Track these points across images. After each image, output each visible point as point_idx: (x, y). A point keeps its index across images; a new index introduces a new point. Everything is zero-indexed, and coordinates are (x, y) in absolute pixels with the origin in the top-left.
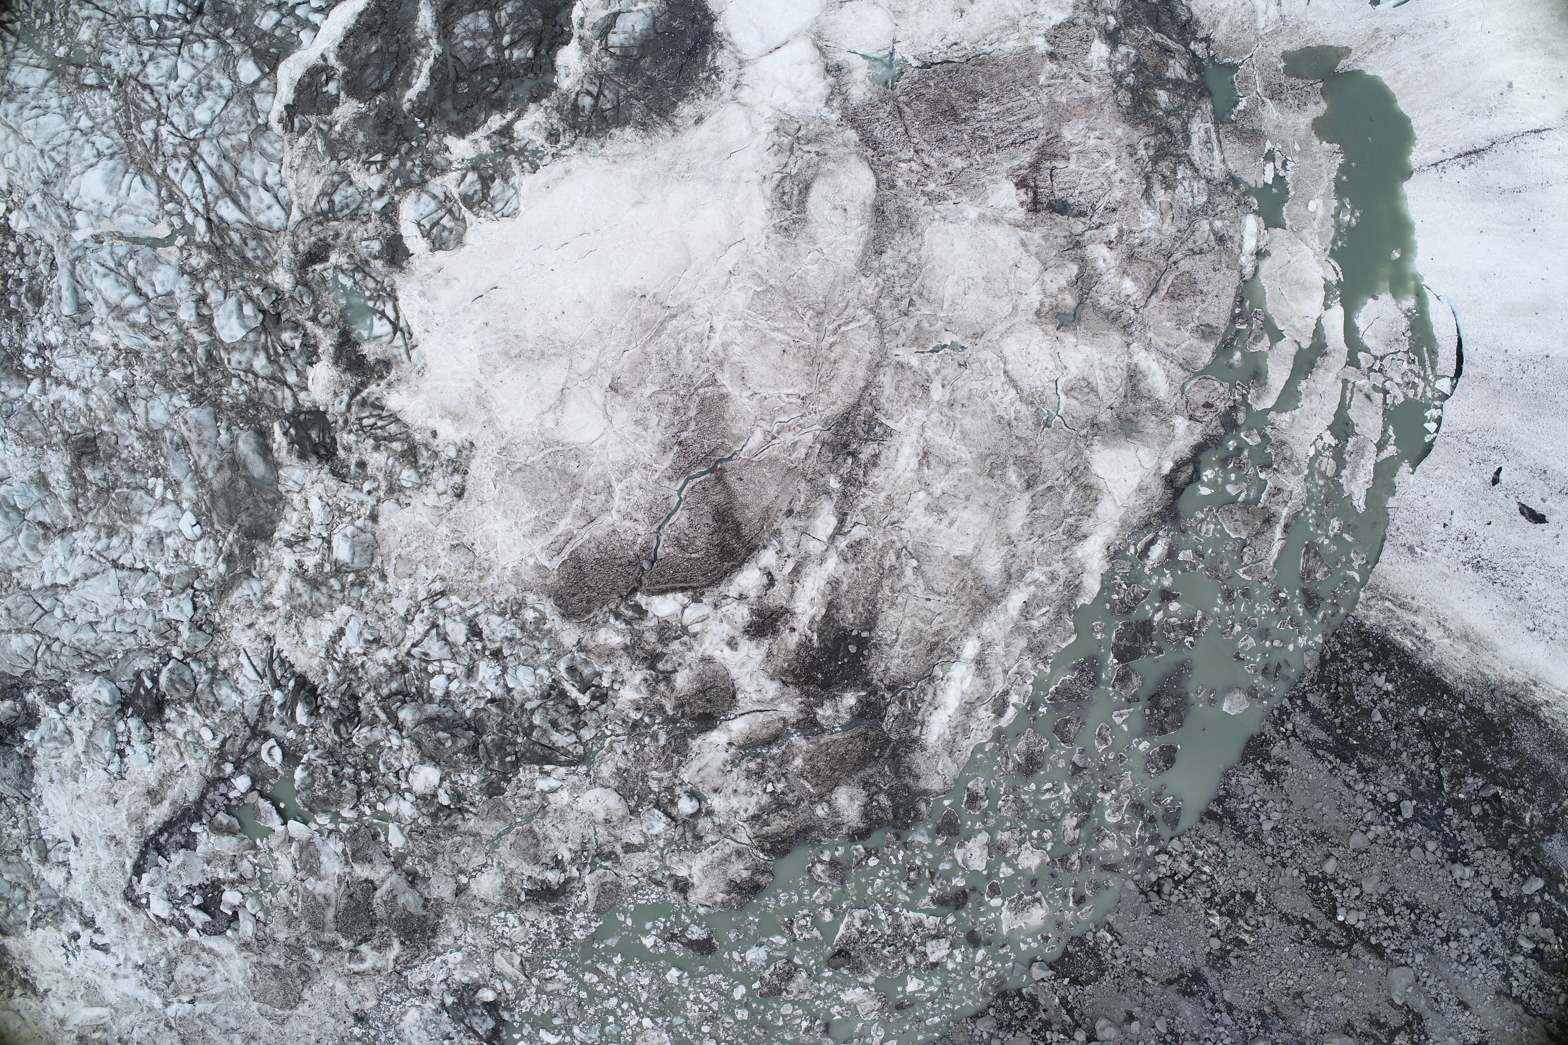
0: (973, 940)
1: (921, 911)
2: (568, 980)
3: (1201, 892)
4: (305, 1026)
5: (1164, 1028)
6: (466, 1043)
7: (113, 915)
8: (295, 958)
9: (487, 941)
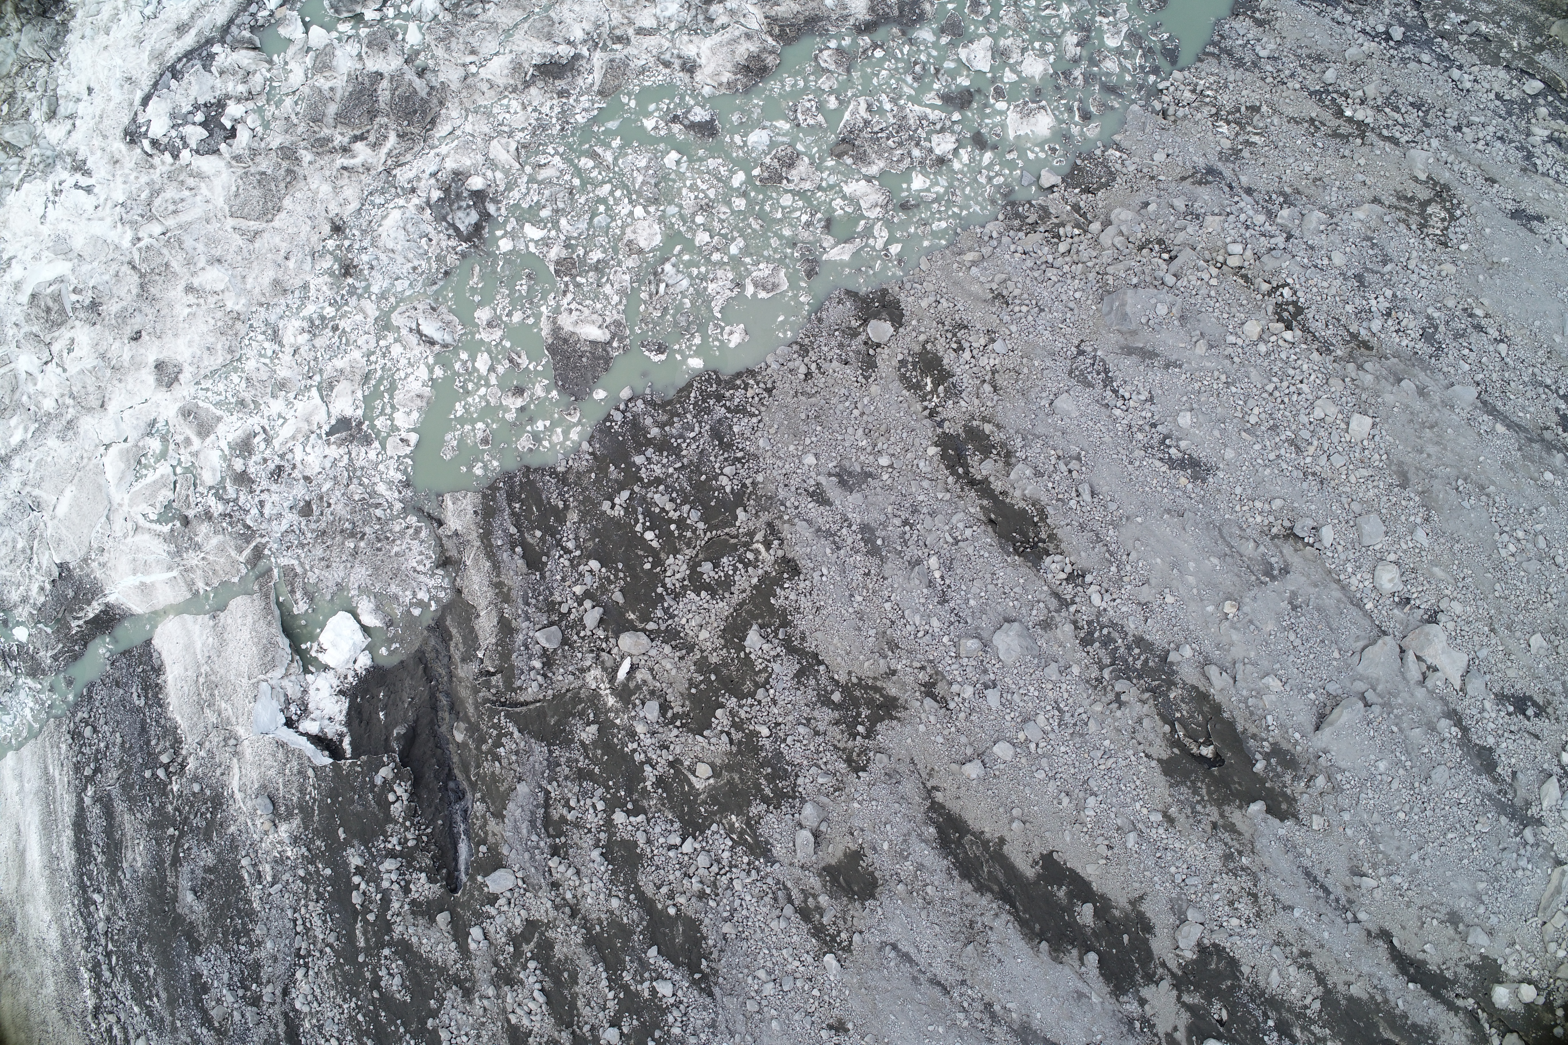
0: (979, 142)
1: (926, 106)
2: (562, 166)
3: (1206, 110)
4: (277, 239)
5: (1183, 208)
6: (444, 244)
7: (106, 159)
8: (285, 164)
9: (486, 129)
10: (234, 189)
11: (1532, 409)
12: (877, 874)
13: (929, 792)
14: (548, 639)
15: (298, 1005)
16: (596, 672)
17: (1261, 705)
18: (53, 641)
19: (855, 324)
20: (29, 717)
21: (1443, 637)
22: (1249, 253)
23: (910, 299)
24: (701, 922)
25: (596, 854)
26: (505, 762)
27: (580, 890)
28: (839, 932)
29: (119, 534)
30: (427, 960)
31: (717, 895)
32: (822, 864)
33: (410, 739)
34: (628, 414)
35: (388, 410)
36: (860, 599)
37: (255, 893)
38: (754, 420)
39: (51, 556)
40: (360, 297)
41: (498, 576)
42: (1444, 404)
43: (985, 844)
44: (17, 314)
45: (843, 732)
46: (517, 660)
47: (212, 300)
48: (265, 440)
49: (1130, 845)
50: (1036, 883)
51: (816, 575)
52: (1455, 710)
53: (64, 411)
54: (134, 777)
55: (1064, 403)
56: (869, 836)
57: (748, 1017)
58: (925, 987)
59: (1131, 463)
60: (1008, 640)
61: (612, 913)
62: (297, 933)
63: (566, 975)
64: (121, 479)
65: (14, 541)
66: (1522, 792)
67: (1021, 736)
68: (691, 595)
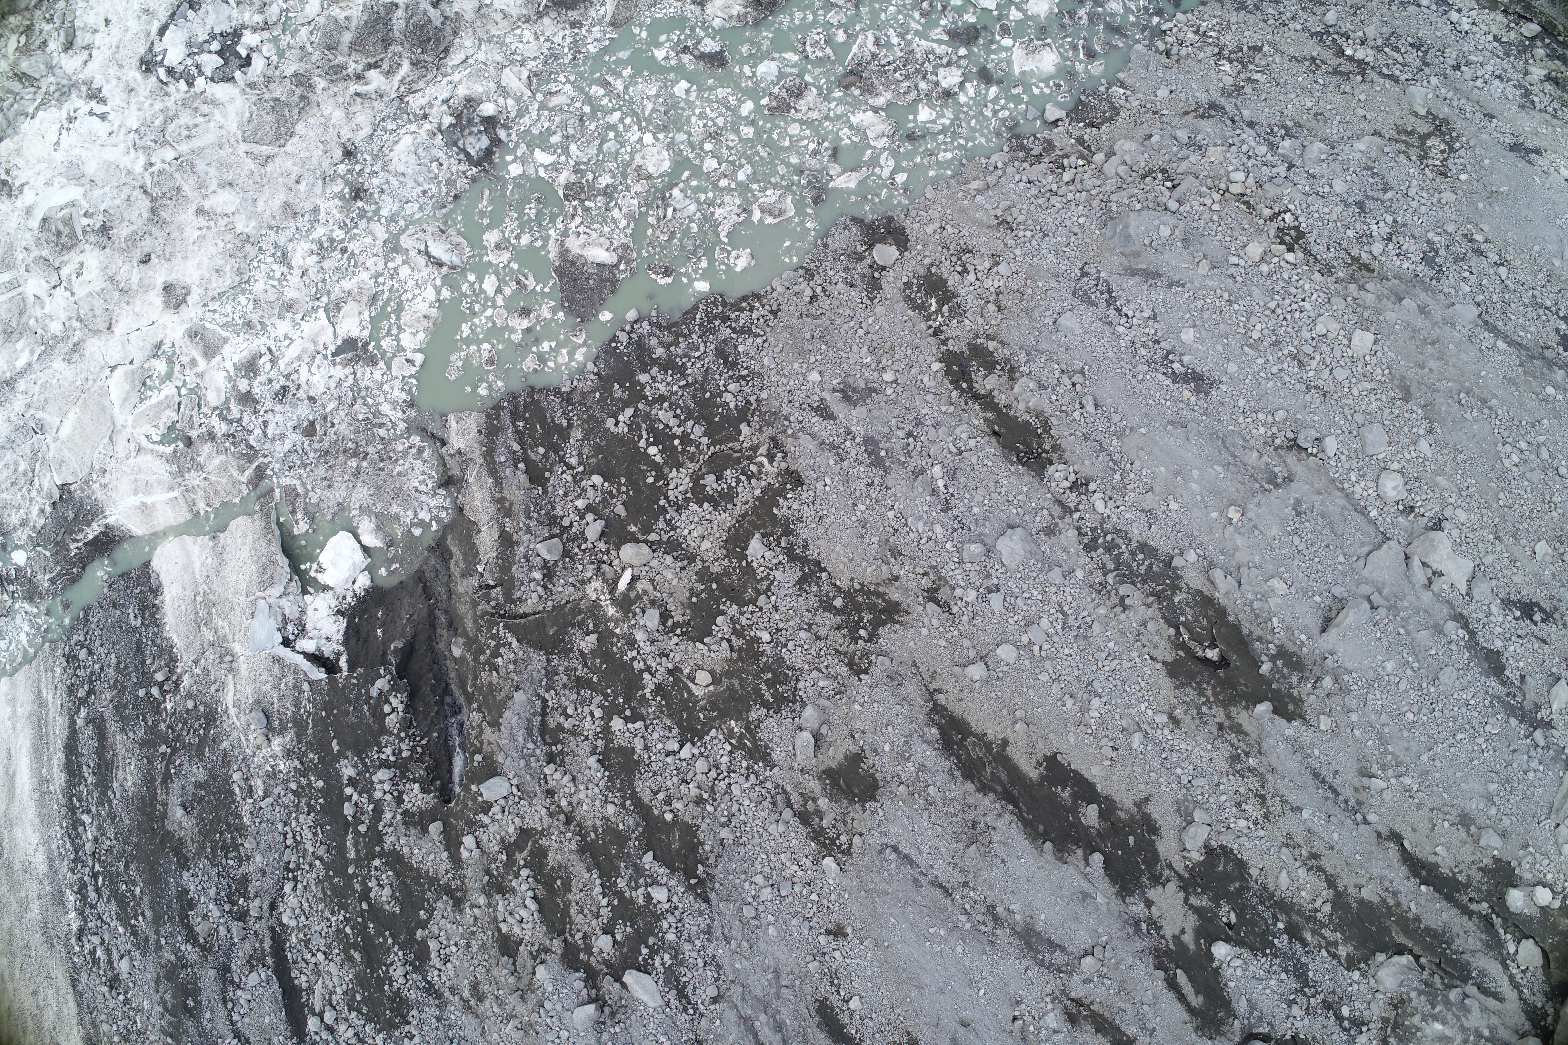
3: (1208, 50)
4: (289, 164)
5: (1185, 140)
6: (454, 169)
7: (122, 86)
8: (298, 91)
9: (498, 58)
10: (247, 115)
11: (1532, 329)
12: (878, 776)
13: (932, 694)
14: (548, 551)
15: (285, 919)
16: (597, 584)
17: (1266, 607)
18: (51, 564)
19: (860, 248)
20: (25, 642)
21: (1448, 543)
22: (1251, 181)
23: (915, 226)
24: (698, 827)
25: (592, 761)
26: (502, 672)
27: (575, 797)
28: (839, 835)
29: (121, 455)
30: (418, 871)
31: (715, 800)
32: (822, 768)
33: (408, 653)
34: (634, 335)
35: (395, 331)
36: (863, 508)
37: (246, 808)
38: (759, 340)
39: (52, 478)
40: (369, 220)
41: (500, 491)
42: (1446, 322)
43: (988, 745)
44: (28, 239)
45: (844, 636)
46: (518, 572)
47: (222, 222)
48: (271, 361)
49: (1135, 746)
50: (1040, 784)
51: (819, 485)
52: (1461, 614)
53: (70, 334)
54: (128, 696)
55: (1067, 321)
56: (870, 738)
57: (744, 923)
58: (926, 889)
59: (1134, 376)
60: (1012, 544)
61: (608, 820)
62: (287, 847)
63: (559, 882)
64: (125, 399)
65: (16, 463)
66: (1531, 696)
67: (1025, 639)
68: (693, 507)
